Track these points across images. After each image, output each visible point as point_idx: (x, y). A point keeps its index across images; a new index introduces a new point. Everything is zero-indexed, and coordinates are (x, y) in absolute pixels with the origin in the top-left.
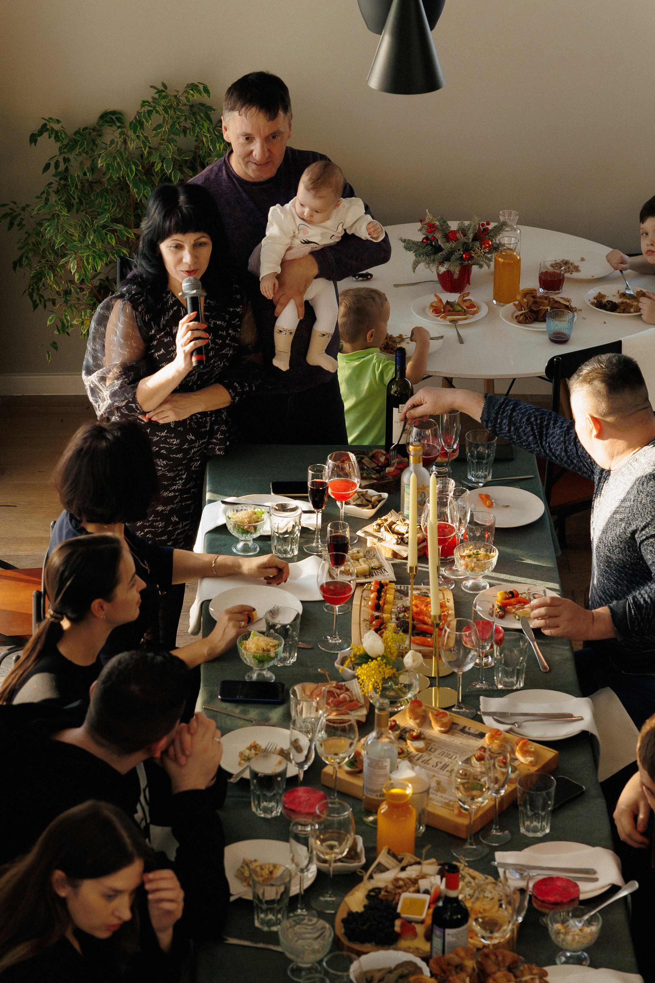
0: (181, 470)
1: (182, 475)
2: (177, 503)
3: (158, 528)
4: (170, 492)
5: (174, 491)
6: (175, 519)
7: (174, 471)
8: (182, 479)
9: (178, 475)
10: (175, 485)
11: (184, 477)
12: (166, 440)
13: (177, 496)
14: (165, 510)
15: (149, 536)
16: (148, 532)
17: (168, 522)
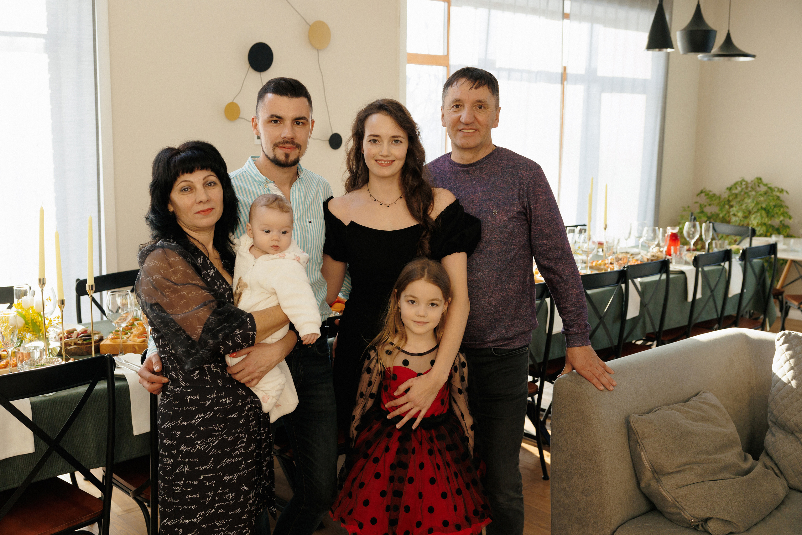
0: (241, 432)
1: (243, 437)
2: (243, 470)
3: (228, 500)
4: (234, 458)
5: (238, 456)
6: (245, 488)
7: (233, 434)
8: (242, 442)
9: (238, 438)
10: (238, 449)
11: (245, 439)
12: (218, 401)
13: (242, 461)
14: (232, 480)
15: (221, 511)
16: (219, 508)
17: (239, 493)
